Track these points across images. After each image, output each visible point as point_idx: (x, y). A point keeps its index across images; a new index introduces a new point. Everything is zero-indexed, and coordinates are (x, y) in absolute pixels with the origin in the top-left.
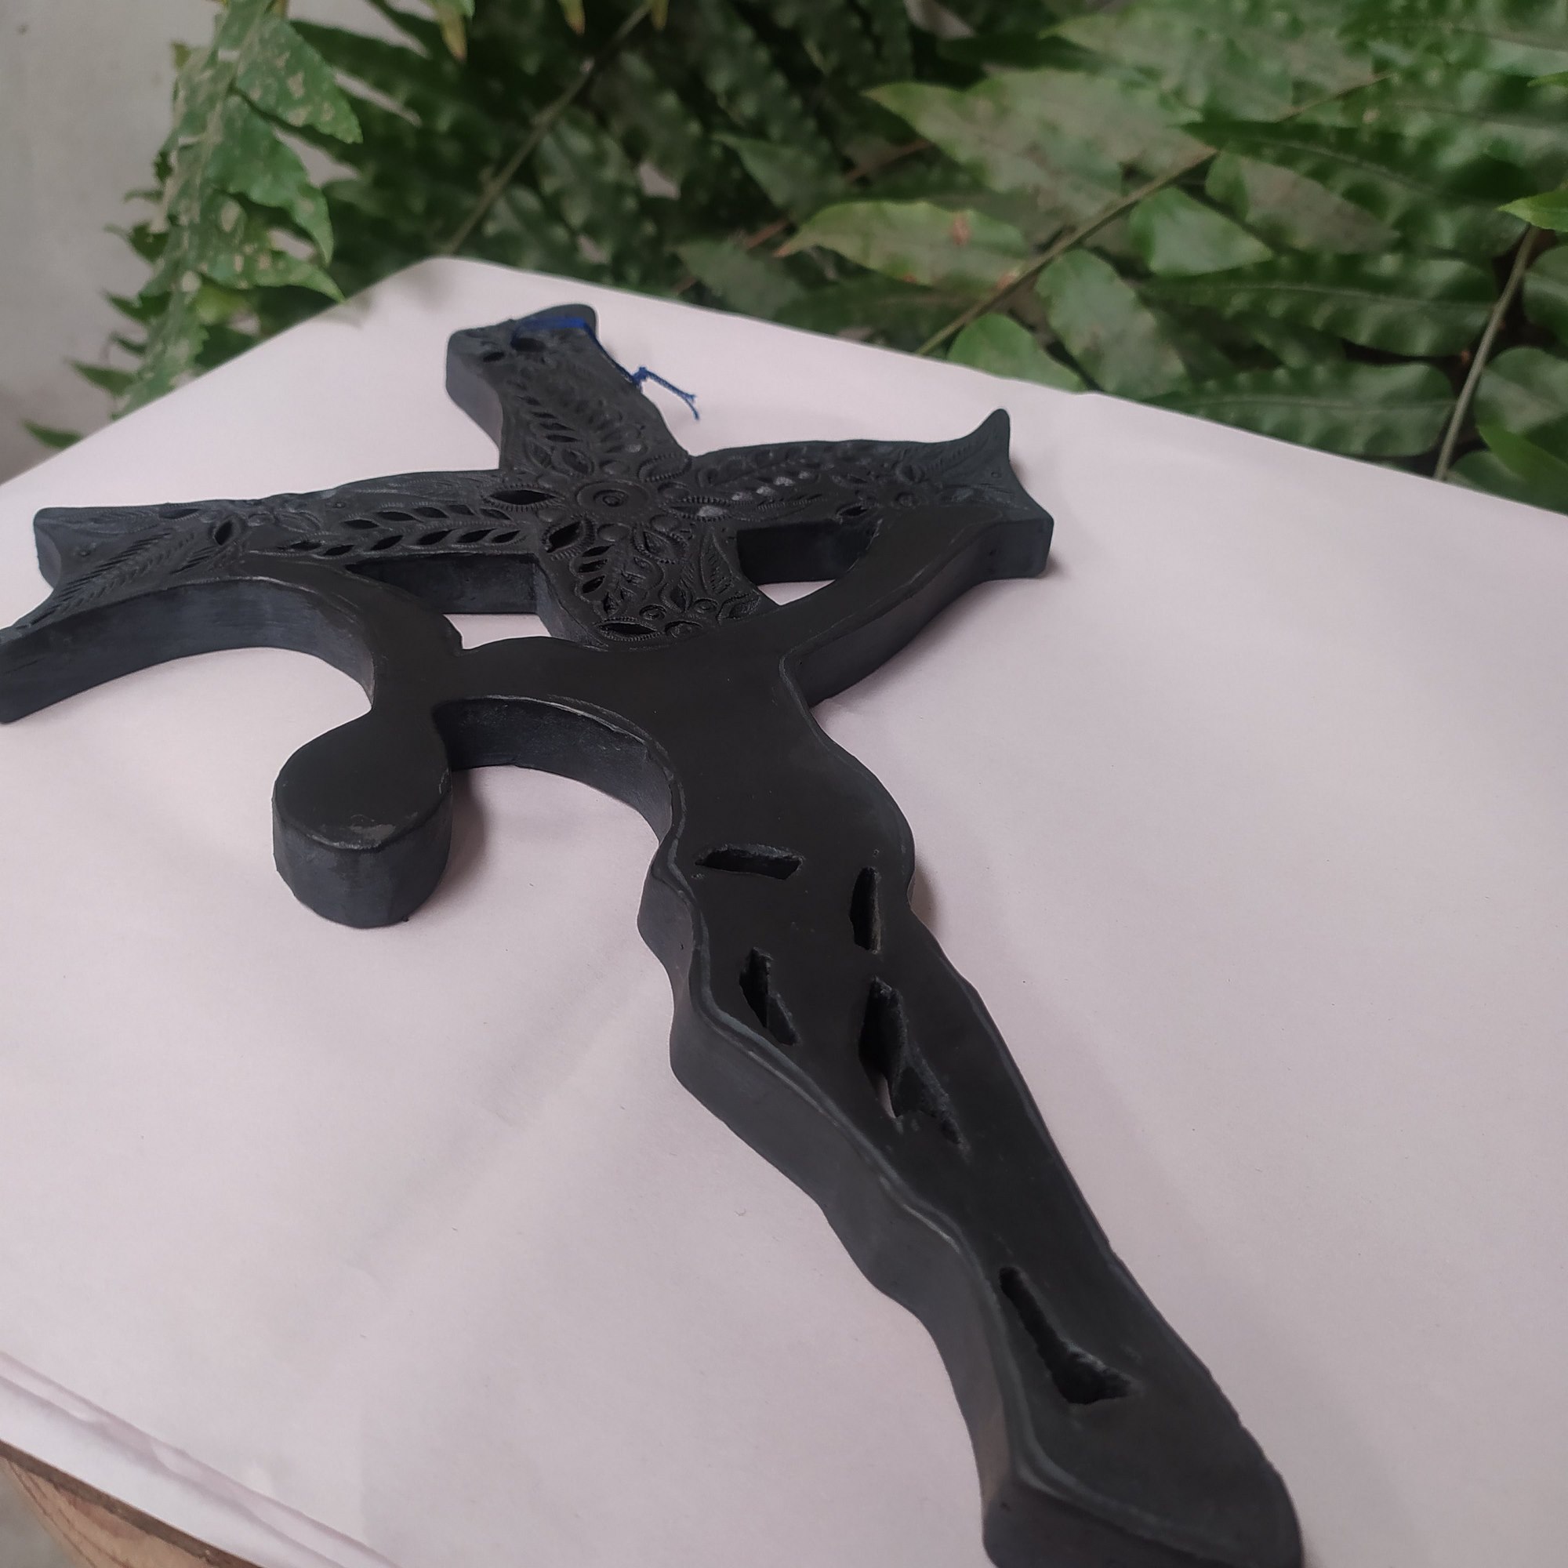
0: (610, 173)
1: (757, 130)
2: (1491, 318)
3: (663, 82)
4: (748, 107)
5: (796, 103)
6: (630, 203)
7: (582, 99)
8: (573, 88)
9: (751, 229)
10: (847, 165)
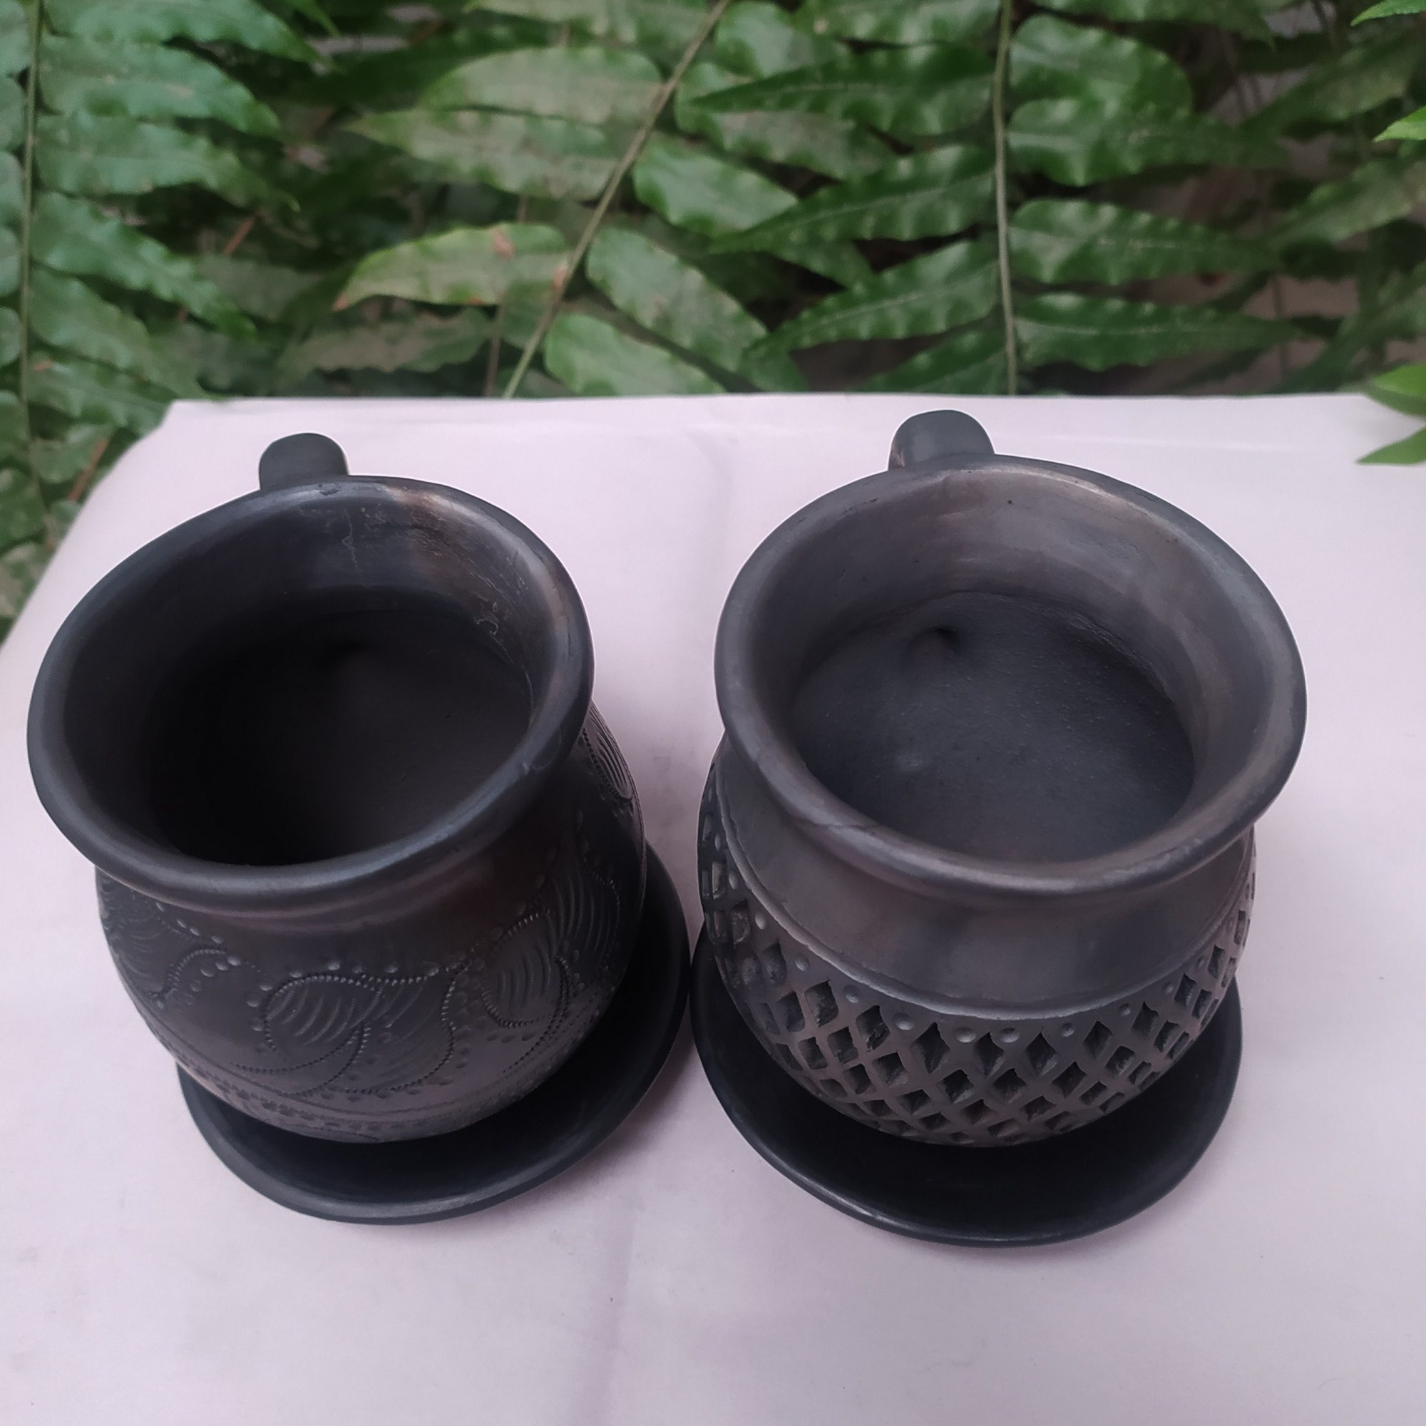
2: (997, 182)
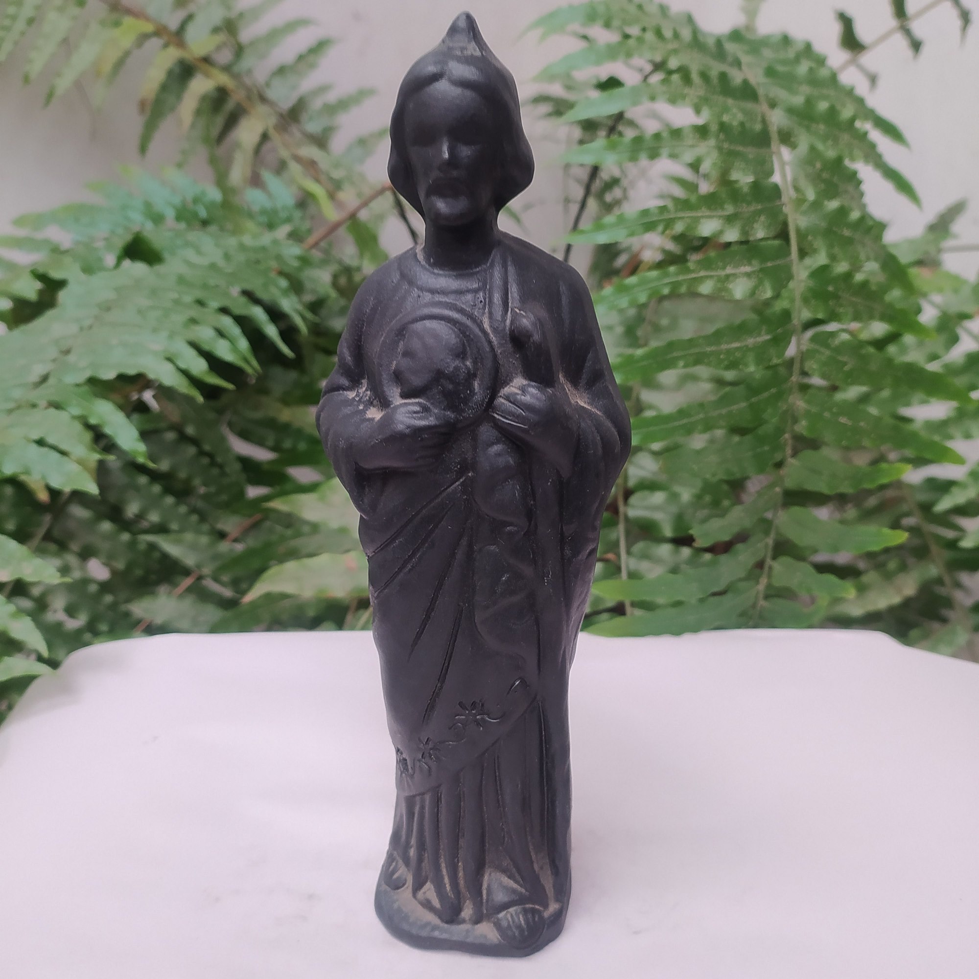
0: (77, 574)
1: (161, 529)
3: (100, 517)
4: (154, 517)
5: (183, 509)
6: (93, 588)
7: (48, 537)
8: (41, 532)
9: (175, 585)
10: (222, 535)
